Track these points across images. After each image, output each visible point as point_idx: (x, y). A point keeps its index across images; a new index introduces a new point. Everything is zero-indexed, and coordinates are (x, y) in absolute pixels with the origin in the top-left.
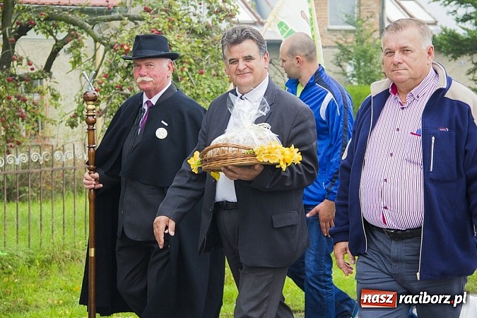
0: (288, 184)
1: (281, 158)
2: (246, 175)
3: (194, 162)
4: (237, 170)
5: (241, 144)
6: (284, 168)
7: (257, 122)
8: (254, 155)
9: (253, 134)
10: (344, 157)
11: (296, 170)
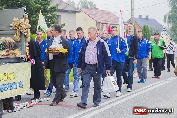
0: (64, 56)
1: (64, 51)
2: (56, 54)
3: (46, 50)
4: (55, 53)
5: (56, 48)
6: (64, 53)
7: (59, 43)
8: (58, 50)
9: (58, 46)
10: (80, 52)
11: (66, 53)
